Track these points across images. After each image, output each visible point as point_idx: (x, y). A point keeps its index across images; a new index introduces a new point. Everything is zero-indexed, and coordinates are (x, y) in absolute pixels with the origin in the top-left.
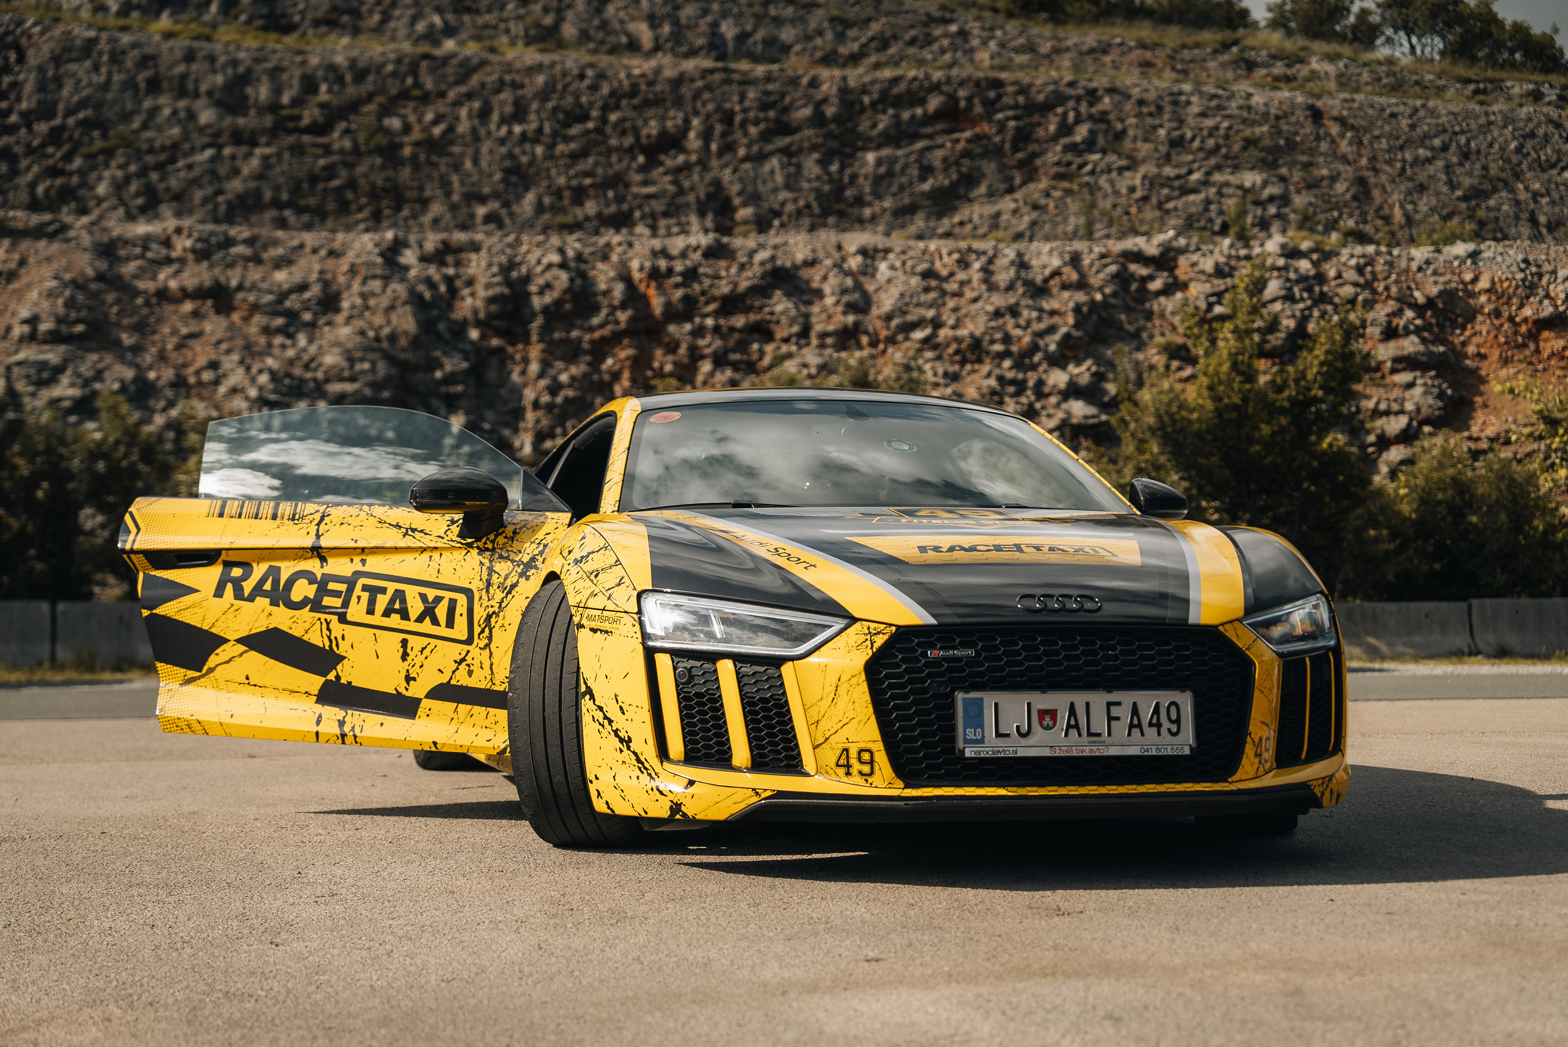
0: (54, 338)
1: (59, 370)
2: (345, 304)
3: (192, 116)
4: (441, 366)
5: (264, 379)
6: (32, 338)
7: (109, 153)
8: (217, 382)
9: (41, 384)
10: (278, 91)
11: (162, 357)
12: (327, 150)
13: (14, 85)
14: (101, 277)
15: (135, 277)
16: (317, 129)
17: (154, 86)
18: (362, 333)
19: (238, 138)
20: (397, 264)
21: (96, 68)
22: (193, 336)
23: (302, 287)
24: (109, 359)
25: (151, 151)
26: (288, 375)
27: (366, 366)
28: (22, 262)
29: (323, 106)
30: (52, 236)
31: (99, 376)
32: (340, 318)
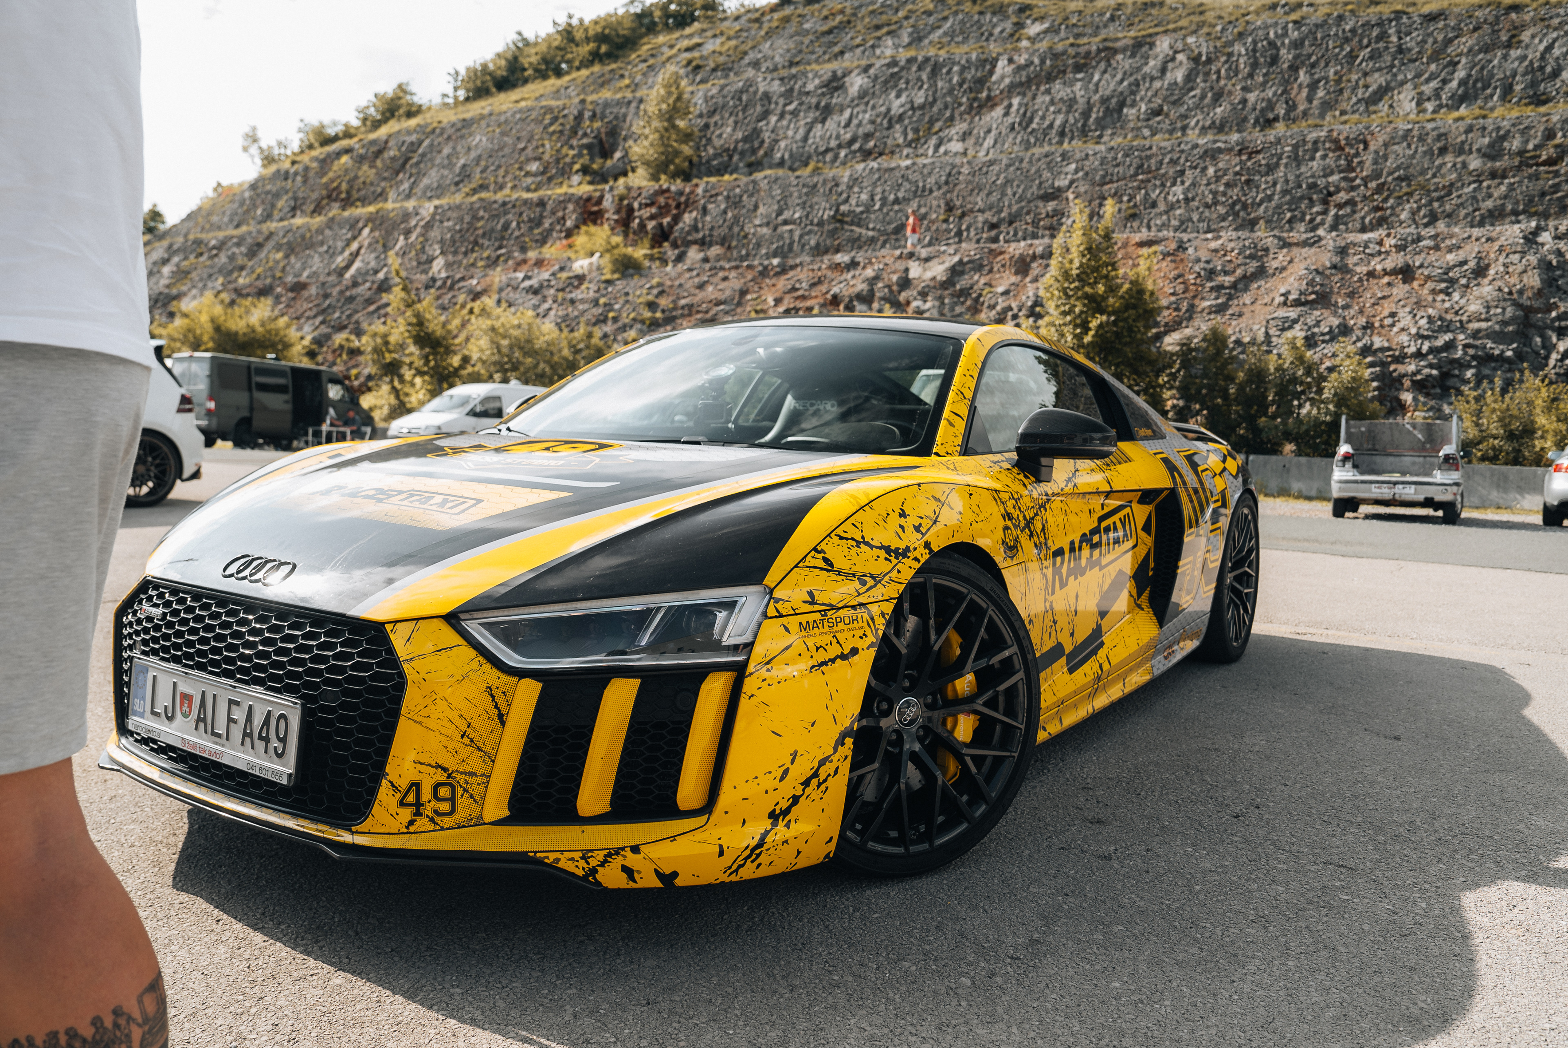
0: (1297, 303)
1: (1295, 321)
2: (1492, 272)
3: (1465, 165)
4: (1557, 307)
5: (1423, 322)
6: (1285, 304)
7: (1410, 194)
8: (1393, 325)
9: (1283, 330)
10: (1527, 142)
11: (1361, 312)
12: (1556, 174)
13: (1361, 163)
14: (1334, 267)
15: (1356, 265)
16: (1550, 162)
17: (1443, 151)
18: (1500, 290)
19: (1493, 175)
20: (1536, 243)
21: (1409, 146)
22: (1384, 298)
23: (1465, 262)
24: (1326, 313)
25: (1436, 190)
26: (1441, 318)
27: (1499, 310)
28: (1291, 262)
29: (1556, 146)
30: (1311, 245)
31: (1318, 324)
32: (1486, 281)
